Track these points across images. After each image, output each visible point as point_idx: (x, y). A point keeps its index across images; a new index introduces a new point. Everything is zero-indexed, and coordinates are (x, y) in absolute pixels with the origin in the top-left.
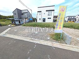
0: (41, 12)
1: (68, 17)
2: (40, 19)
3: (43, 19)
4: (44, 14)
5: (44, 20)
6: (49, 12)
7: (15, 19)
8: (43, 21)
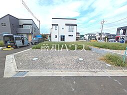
0: (57, 25)
1: (89, 34)
2: (56, 36)
3: (61, 36)
4: (63, 29)
5: (63, 38)
6: (70, 26)
7: (14, 36)
8: (61, 40)
